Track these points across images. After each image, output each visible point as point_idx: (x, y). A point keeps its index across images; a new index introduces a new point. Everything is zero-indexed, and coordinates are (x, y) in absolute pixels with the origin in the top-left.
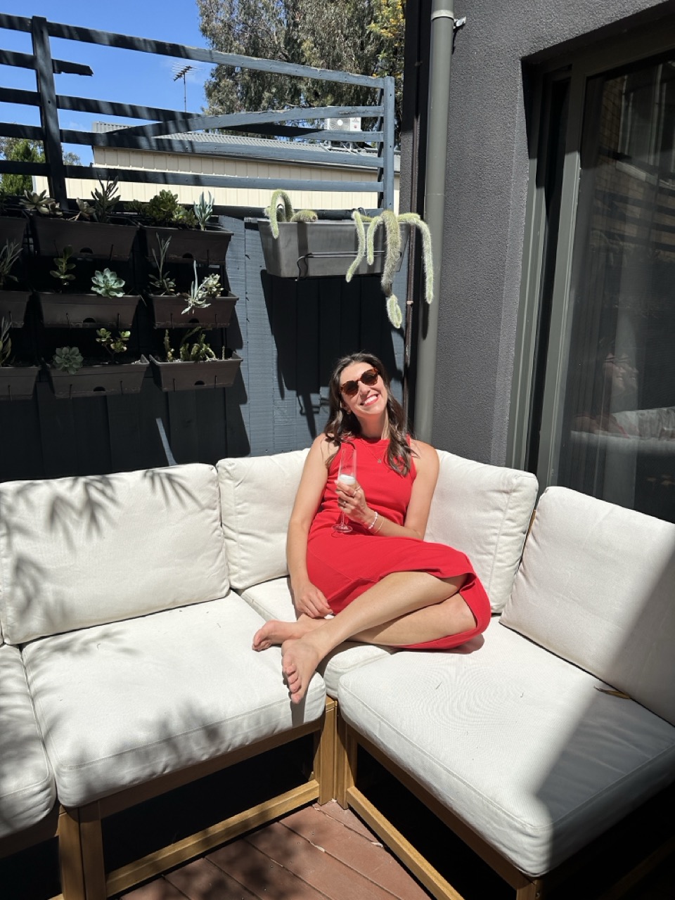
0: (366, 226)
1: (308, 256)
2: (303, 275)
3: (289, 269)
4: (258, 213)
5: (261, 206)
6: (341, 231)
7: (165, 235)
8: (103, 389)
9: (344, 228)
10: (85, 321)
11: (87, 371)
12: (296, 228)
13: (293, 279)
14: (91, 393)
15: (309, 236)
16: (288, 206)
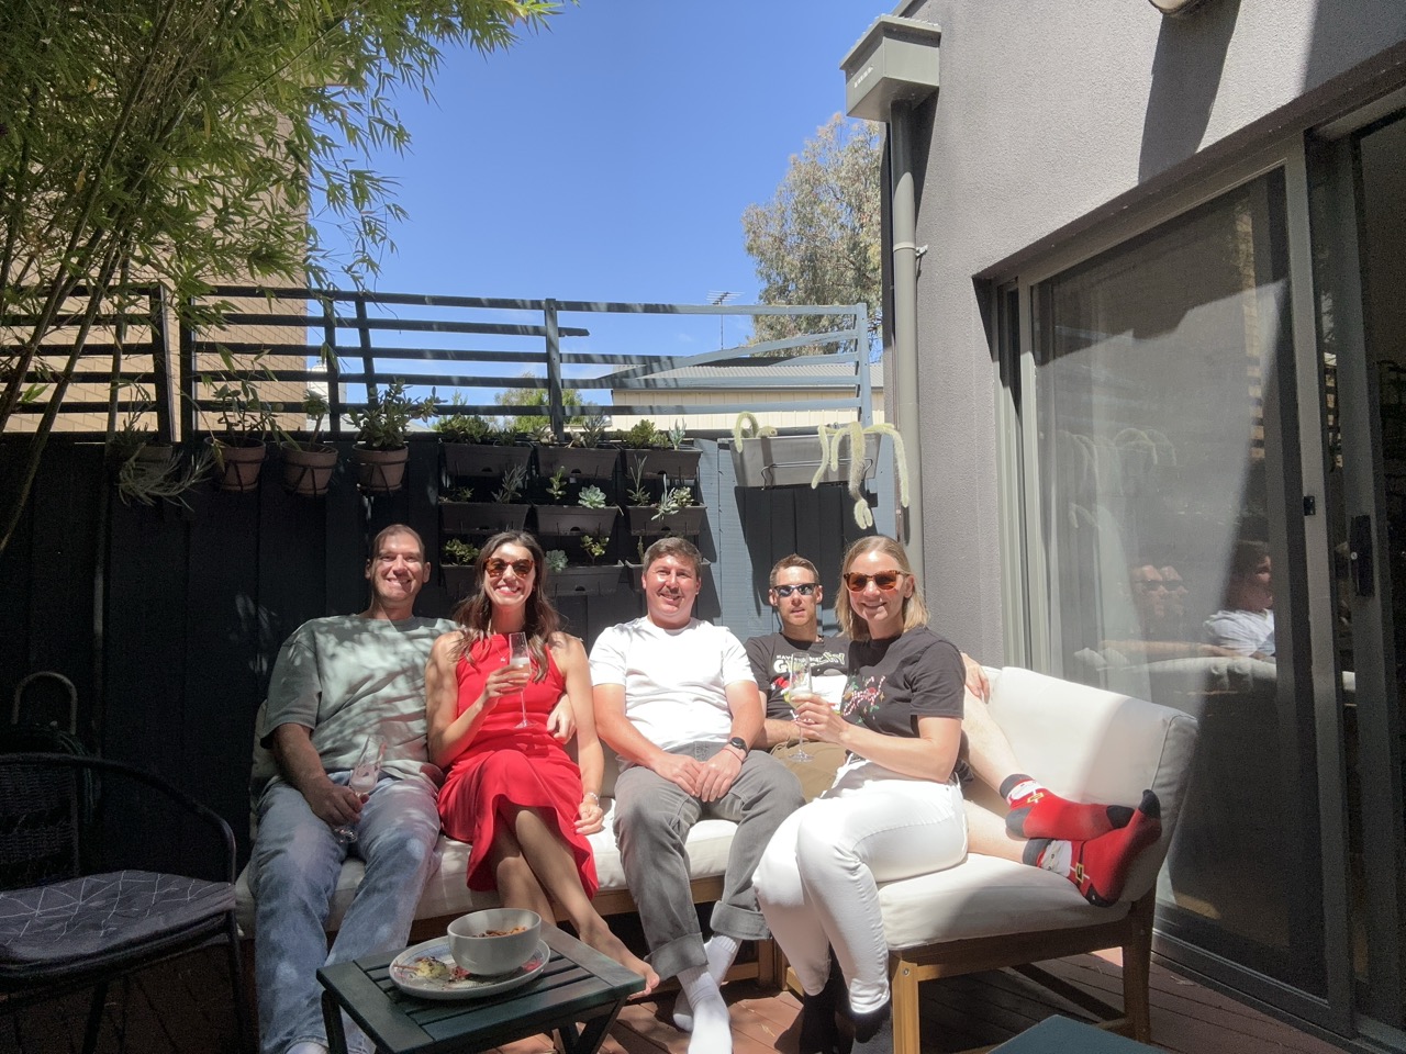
0: (830, 438)
1: (773, 466)
2: (768, 484)
3: (755, 480)
4: (728, 434)
5: (728, 428)
6: (805, 443)
7: (641, 456)
8: (583, 589)
9: (808, 440)
10: (572, 530)
11: (571, 572)
12: (760, 443)
13: (760, 488)
14: (573, 593)
15: (773, 450)
16: (754, 425)
